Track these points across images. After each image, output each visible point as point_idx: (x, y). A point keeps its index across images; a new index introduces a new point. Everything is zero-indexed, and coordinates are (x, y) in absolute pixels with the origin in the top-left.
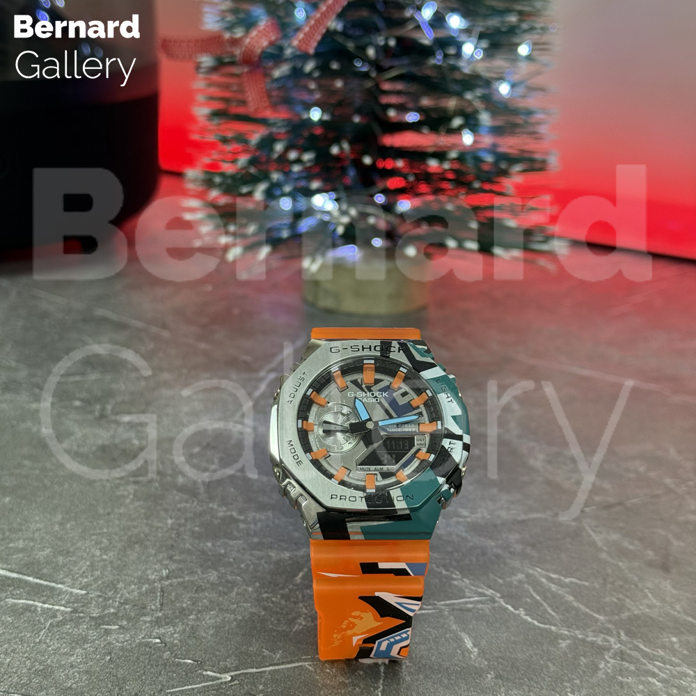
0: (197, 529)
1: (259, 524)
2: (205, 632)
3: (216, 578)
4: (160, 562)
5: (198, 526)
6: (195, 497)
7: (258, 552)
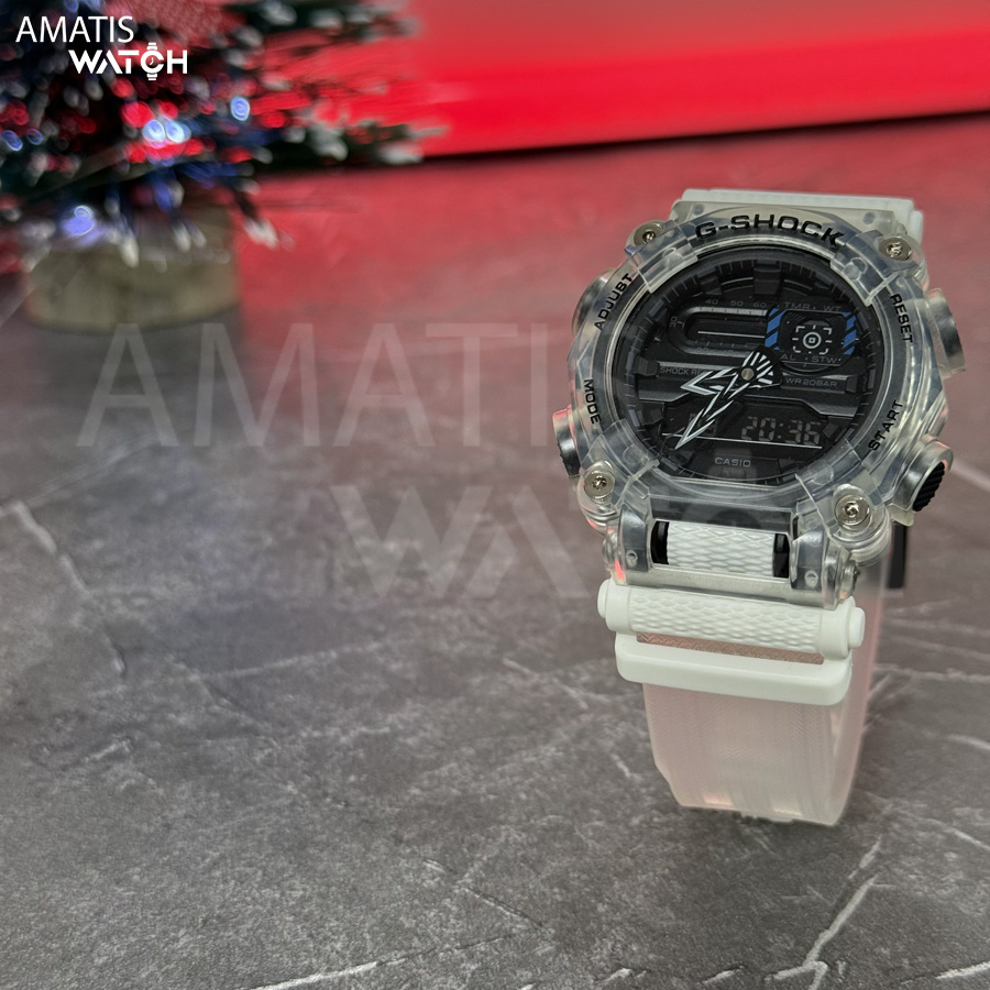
0: (352, 778)
1: (429, 726)
2: (662, 919)
3: (524, 835)
4: (396, 854)
5: (346, 774)
6: (258, 735)
7: (506, 767)
